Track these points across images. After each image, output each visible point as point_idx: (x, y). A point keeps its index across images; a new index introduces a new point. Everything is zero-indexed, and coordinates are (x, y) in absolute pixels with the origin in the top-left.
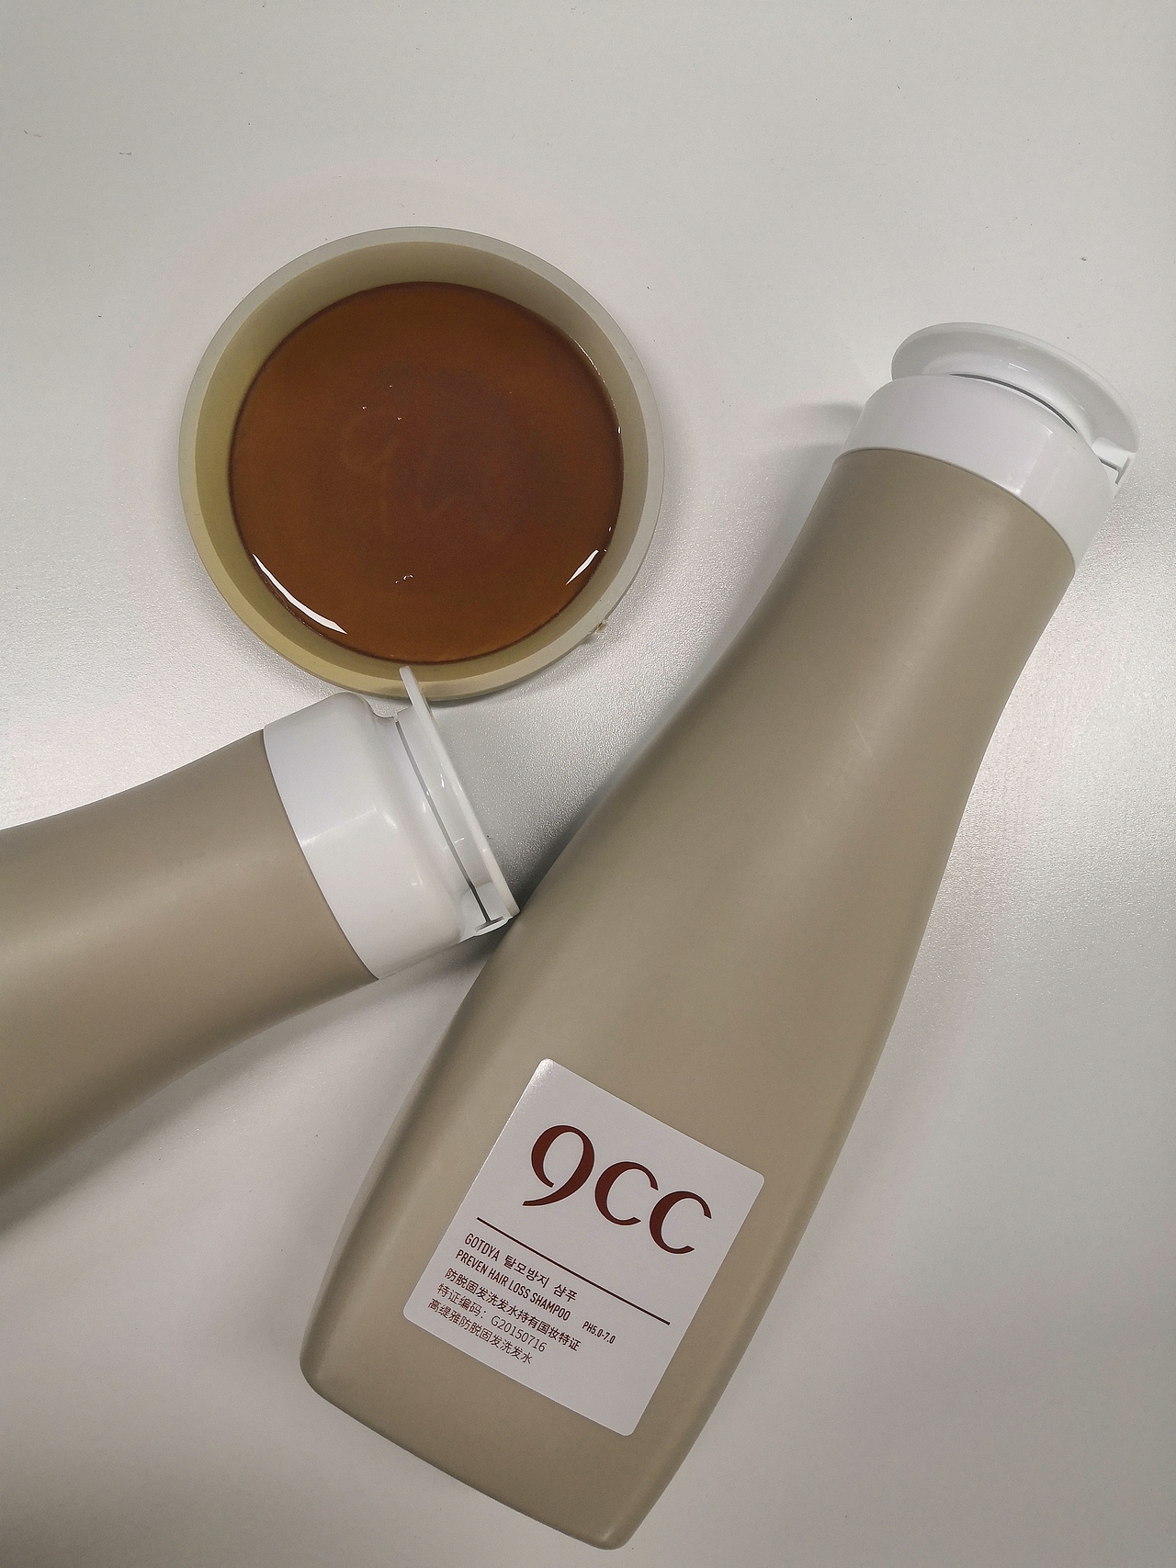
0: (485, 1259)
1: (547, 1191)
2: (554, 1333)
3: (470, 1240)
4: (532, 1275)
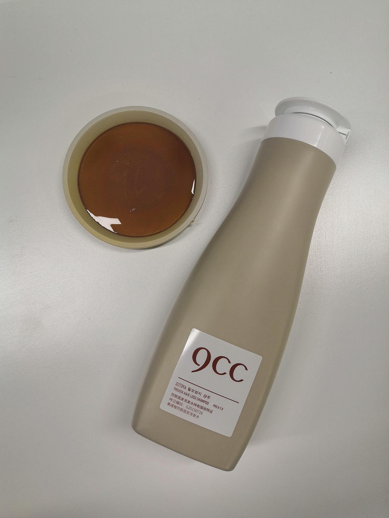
0: (182, 389)
2: (205, 409)
3: (177, 384)
4: (196, 392)
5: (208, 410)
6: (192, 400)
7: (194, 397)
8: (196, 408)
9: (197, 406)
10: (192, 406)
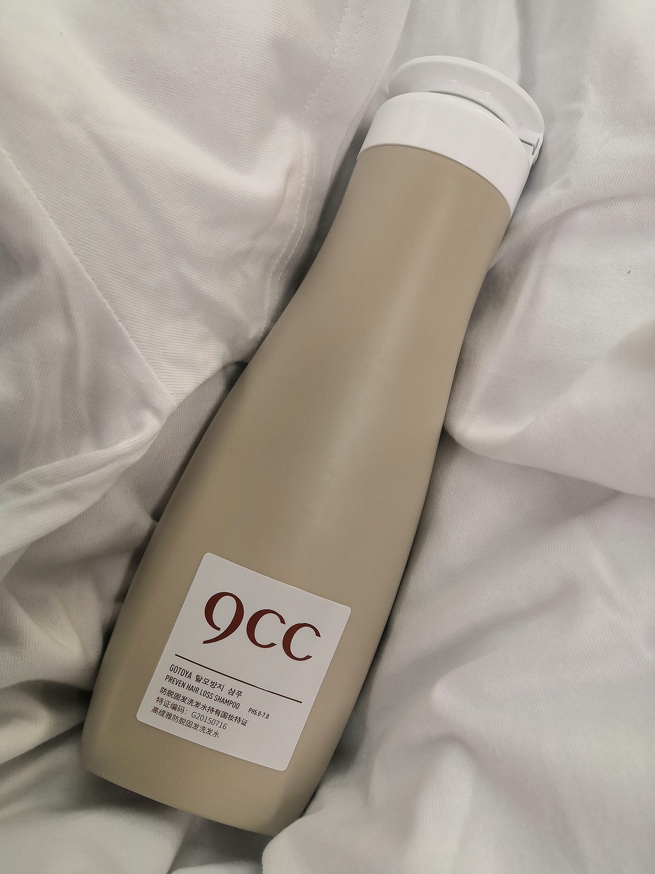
0: (184, 679)
1: (218, 633)
2: (231, 717)
3: (173, 668)
4: (213, 685)
5: (238, 719)
6: (204, 701)
7: (207, 694)
8: (214, 716)
9: (214, 713)
10: (204, 713)
